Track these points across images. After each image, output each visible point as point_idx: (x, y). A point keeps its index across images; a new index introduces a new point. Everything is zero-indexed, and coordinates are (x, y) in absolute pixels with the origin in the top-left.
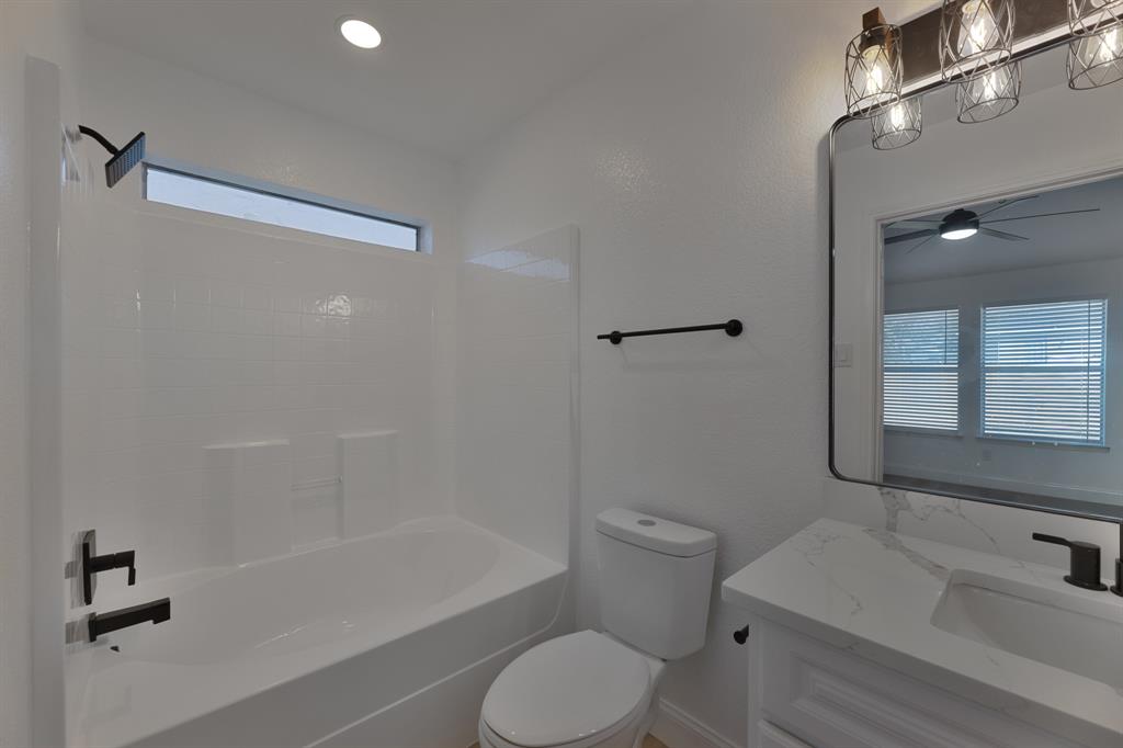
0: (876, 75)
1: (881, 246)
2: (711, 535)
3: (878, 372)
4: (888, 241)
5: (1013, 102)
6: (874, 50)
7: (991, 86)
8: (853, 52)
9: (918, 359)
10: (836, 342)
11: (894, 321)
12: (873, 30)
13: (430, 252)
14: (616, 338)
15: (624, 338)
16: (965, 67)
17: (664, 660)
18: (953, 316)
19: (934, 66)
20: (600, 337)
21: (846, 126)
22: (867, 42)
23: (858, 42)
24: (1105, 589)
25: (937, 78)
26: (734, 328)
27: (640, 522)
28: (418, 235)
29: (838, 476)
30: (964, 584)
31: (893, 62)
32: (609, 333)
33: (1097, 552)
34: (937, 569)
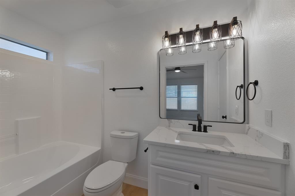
0: (167, 43)
1: (166, 72)
2: (137, 133)
3: (166, 97)
4: (167, 71)
5: (185, 53)
6: (167, 39)
7: (183, 49)
8: (164, 38)
9: (171, 95)
10: (160, 92)
11: (168, 87)
12: (167, 35)
13: (52, 60)
14: (114, 89)
15: (116, 90)
16: (180, 45)
17: (128, 163)
18: (177, 86)
19: (175, 44)
20: (110, 89)
21: (162, 51)
22: (166, 37)
23: (164, 36)
24: (196, 131)
25: (176, 46)
26: (141, 88)
27: (121, 133)
28: (47, 55)
29: (161, 118)
30: (180, 134)
31: (170, 41)
32: (112, 88)
33: (196, 125)
34: (176, 132)
